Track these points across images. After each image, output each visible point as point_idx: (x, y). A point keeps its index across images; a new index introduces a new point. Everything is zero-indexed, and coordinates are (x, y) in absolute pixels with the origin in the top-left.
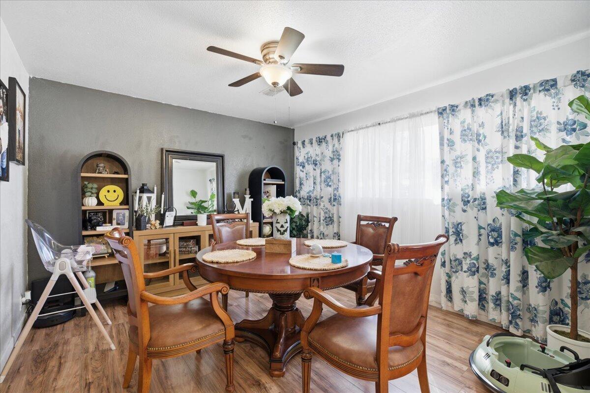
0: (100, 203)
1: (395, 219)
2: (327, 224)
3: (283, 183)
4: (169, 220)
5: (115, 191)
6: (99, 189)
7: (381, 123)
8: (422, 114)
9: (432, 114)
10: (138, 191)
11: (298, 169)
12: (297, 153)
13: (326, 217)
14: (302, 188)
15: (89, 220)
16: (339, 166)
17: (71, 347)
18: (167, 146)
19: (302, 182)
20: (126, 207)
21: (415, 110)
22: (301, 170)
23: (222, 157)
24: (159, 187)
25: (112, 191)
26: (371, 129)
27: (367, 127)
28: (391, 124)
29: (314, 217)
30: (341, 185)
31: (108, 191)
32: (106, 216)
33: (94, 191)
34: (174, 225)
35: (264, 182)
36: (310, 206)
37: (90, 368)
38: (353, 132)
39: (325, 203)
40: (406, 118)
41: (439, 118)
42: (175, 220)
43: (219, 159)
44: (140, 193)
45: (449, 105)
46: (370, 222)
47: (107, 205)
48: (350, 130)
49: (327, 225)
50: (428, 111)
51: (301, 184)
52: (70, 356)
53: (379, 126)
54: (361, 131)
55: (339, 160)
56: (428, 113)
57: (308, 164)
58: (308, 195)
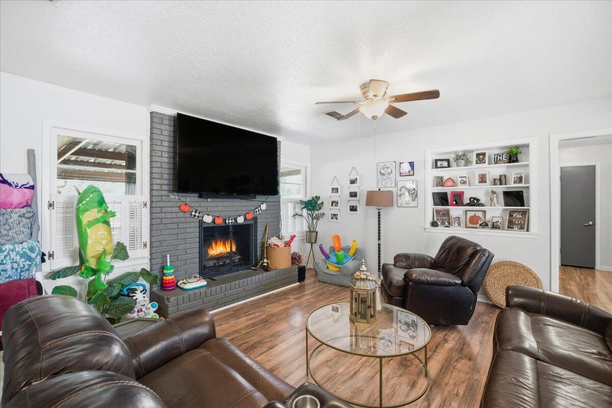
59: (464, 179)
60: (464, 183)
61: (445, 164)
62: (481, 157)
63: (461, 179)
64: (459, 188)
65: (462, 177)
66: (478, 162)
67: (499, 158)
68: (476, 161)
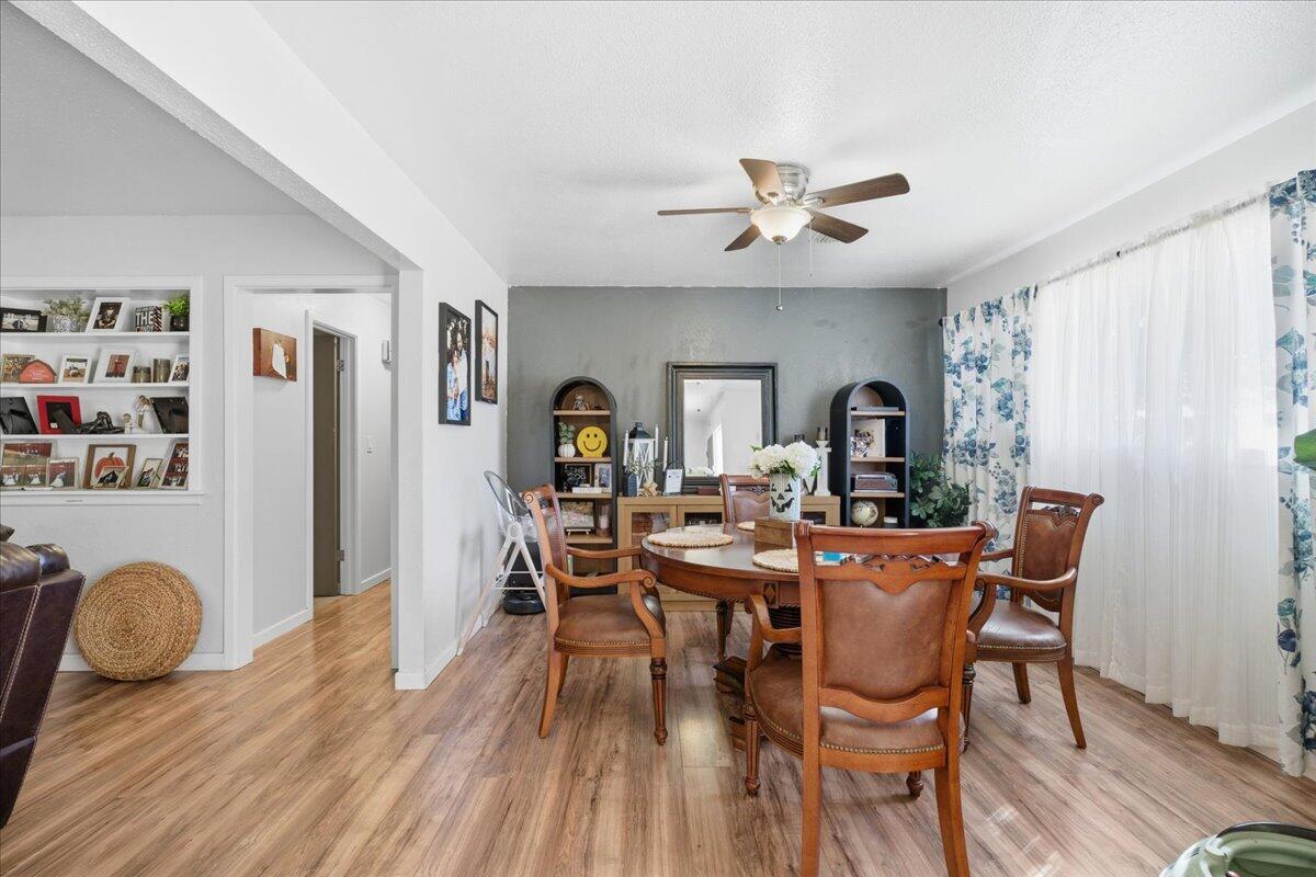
0: (578, 454)
1: (1097, 500)
2: (1007, 509)
3: (902, 413)
4: (673, 482)
5: (596, 436)
6: (576, 433)
7: (1122, 250)
8: (1228, 212)
9: (1256, 207)
10: (627, 435)
11: (949, 379)
12: (947, 346)
13: (1004, 494)
14: (956, 424)
15: (563, 476)
16: (1026, 369)
17: (529, 640)
18: (675, 359)
19: (958, 410)
20: (608, 459)
21: (1207, 206)
22: (954, 383)
23: (772, 368)
24: (664, 427)
25: (592, 436)
26: (1098, 269)
27: (1091, 266)
28: (1147, 251)
29: (978, 490)
30: (1030, 413)
31: (588, 436)
32: (587, 472)
33: (570, 435)
34: (683, 493)
35: (854, 413)
36: (972, 465)
37: (534, 666)
38: (1059, 283)
39: (1001, 457)
40: (1185, 229)
41: (1273, 214)
42: (683, 484)
43: (766, 371)
44: (630, 437)
45: (1301, 173)
46: (1052, 506)
47: (587, 457)
48: (1052, 277)
49: (1005, 511)
50: (1246, 198)
51: (955, 415)
52: (523, 650)
53: (1118, 261)
54: (1077, 278)
55: (1027, 354)
56: (1244, 205)
57: (968, 367)
58: (966, 439)
59: (80, 366)
60: (75, 375)
61: (32, 322)
62: (108, 314)
63: (70, 364)
64: (63, 387)
65: (74, 360)
66: (100, 323)
67: (143, 318)
68: (97, 322)
